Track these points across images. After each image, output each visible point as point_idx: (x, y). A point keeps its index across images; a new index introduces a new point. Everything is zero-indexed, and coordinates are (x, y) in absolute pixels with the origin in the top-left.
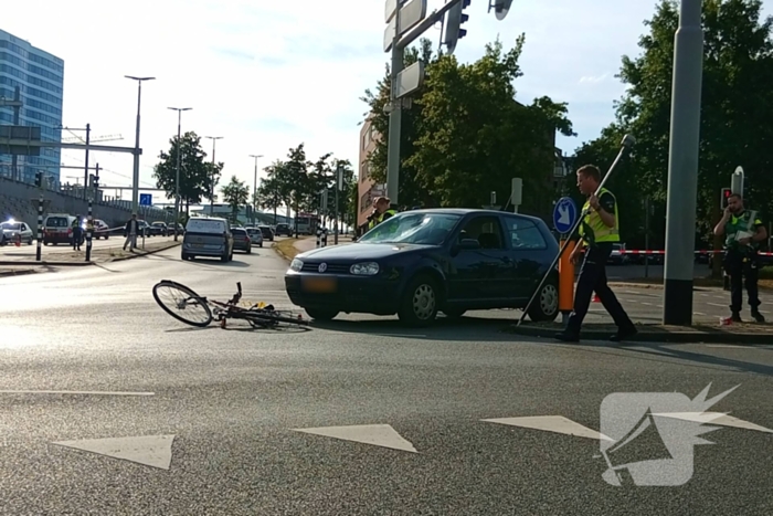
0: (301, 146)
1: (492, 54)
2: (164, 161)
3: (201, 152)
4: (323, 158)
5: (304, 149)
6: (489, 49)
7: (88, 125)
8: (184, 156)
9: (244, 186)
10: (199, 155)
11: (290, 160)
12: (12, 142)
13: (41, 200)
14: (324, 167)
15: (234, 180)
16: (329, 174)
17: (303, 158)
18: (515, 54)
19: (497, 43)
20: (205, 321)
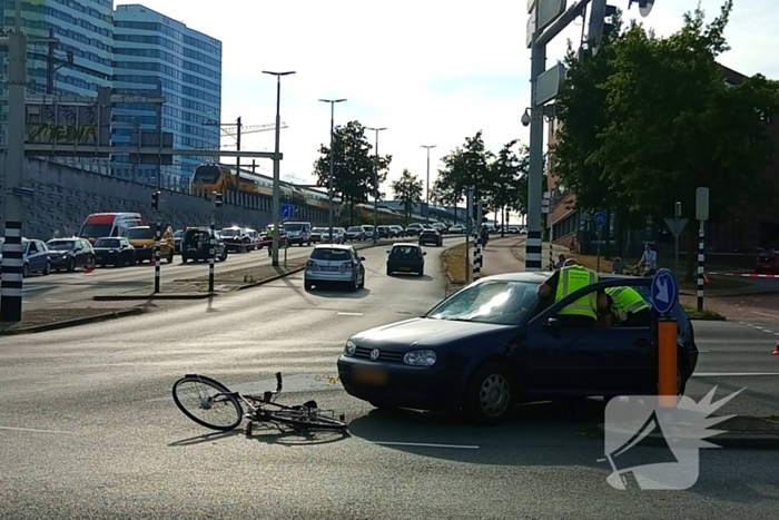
0: (479, 134)
1: (692, 25)
2: (324, 156)
3: (366, 144)
4: (508, 146)
5: (482, 138)
6: (688, 19)
7: (239, 119)
8: (348, 149)
9: (418, 180)
10: (363, 147)
11: (466, 150)
12: (143, 151)
13: (159, 224)
14: (509, 156)
15: (406, 174)
16: (514, 164)
17: (482, 148)
18: (721, 23)
19: (698, 11)
20: (233, 423)
